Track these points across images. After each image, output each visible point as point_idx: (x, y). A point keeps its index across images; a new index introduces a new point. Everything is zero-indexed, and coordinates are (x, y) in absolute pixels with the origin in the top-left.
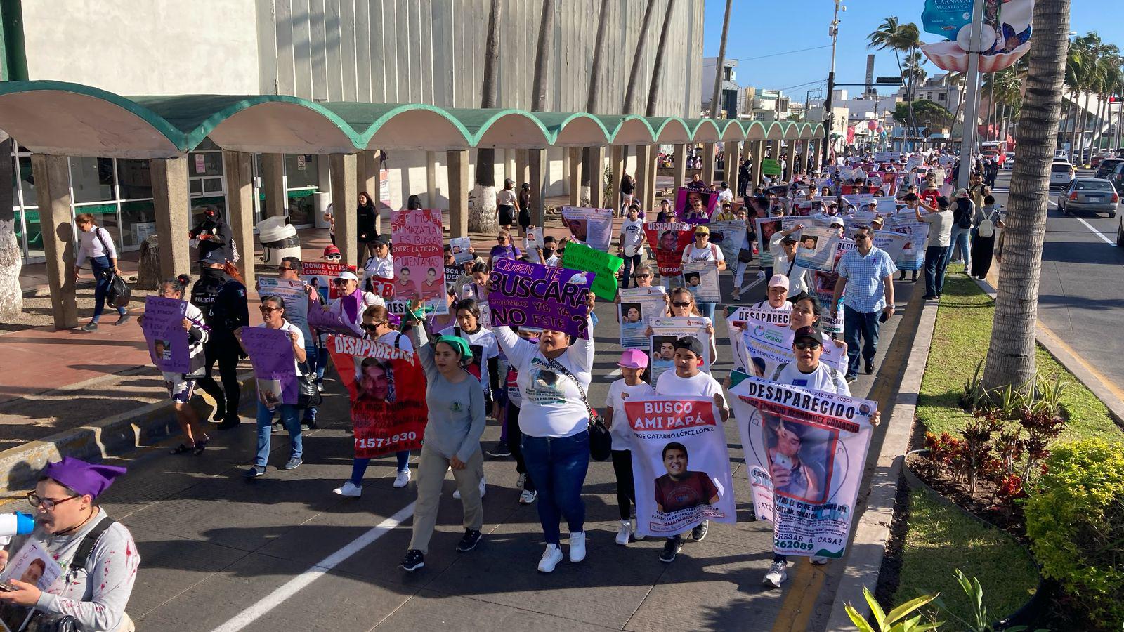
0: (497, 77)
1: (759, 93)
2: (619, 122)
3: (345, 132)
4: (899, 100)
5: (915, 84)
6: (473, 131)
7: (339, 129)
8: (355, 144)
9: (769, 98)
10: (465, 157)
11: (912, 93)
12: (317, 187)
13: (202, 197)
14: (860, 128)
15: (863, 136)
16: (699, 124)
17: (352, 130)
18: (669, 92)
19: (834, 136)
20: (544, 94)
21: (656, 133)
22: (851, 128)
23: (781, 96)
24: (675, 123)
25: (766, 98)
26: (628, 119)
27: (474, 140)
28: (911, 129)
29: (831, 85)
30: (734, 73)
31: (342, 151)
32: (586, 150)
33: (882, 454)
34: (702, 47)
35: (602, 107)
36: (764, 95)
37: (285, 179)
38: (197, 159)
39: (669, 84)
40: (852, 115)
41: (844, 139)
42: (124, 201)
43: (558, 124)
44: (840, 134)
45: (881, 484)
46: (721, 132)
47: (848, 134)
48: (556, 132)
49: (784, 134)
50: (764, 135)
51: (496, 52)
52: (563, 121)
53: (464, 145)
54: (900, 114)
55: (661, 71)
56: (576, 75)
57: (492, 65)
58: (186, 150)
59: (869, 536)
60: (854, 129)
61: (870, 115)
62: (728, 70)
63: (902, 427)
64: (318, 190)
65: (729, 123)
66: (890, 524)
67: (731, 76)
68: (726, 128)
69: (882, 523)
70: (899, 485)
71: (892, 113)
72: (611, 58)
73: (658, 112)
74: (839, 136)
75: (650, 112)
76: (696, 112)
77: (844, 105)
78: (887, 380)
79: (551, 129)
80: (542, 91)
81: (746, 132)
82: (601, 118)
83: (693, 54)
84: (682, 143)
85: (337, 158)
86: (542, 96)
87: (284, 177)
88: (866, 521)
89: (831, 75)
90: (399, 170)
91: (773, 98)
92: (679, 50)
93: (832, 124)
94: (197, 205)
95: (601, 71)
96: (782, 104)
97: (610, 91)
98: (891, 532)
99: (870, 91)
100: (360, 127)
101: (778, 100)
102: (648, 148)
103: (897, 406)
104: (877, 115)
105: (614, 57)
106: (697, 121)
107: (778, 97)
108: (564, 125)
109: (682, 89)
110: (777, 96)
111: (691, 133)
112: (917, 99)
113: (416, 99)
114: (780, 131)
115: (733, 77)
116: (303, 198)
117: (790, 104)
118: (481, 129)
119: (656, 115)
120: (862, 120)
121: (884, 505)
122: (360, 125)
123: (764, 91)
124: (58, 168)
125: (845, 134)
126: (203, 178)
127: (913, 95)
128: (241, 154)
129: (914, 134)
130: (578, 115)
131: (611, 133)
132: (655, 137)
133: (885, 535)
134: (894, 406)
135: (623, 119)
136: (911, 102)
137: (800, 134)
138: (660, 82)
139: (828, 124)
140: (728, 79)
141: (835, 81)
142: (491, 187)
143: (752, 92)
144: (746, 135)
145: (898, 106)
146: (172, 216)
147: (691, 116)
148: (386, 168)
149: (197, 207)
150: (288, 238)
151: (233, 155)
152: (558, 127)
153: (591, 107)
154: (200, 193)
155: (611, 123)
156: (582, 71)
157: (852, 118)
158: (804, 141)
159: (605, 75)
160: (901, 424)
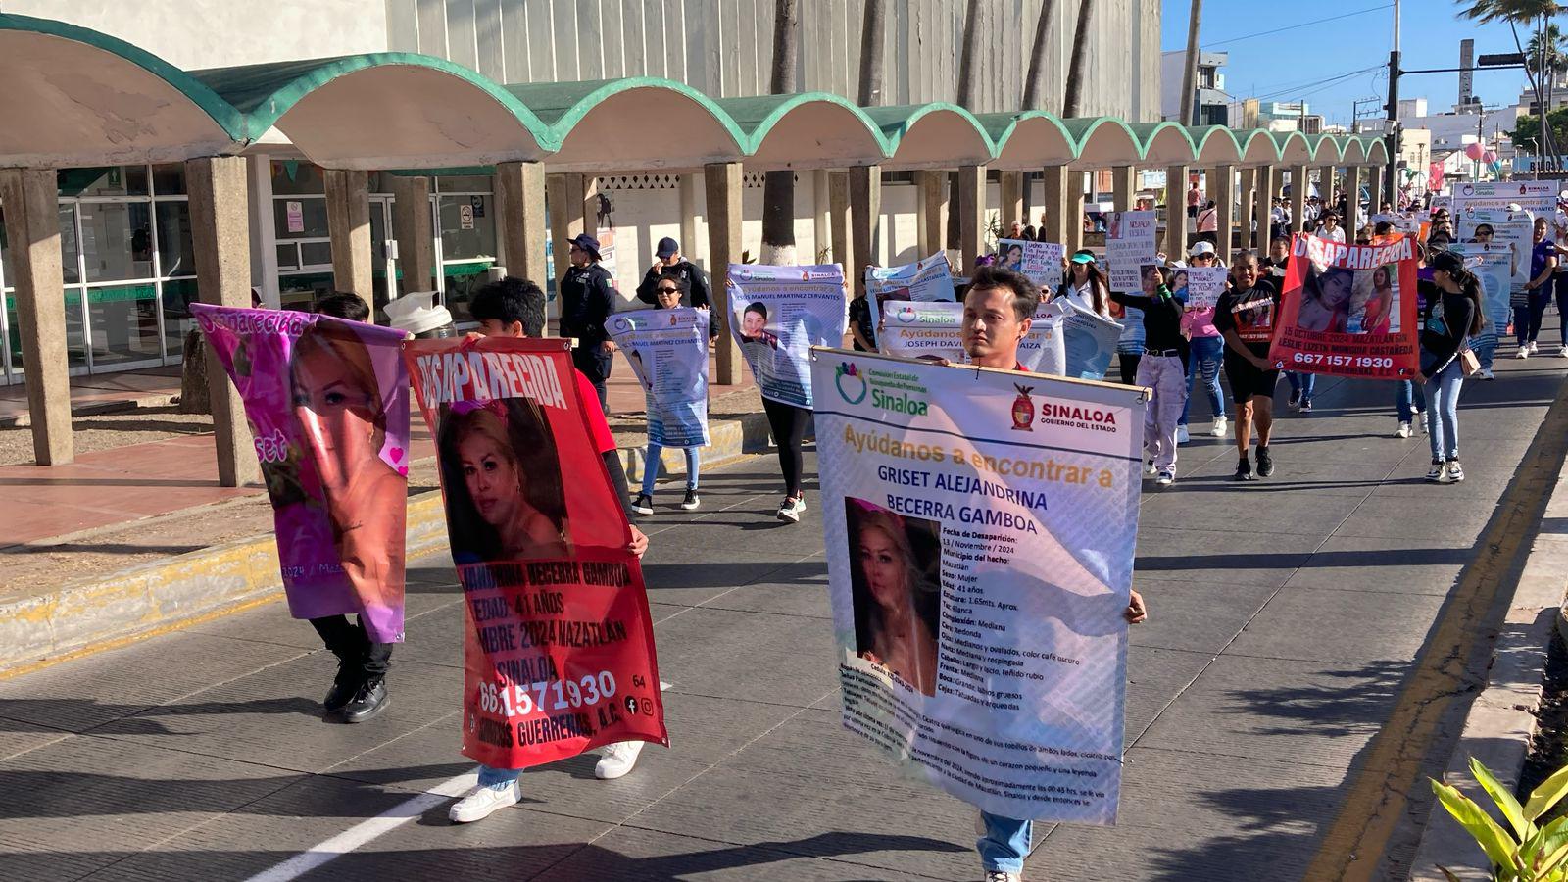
0: (795, 58)
1: (1266, 109)
2: (1011, 121)
3: (523, 121)
4: (1523, 111)
5: (1551, 82)
6: (749, 129)
7: (513, 114)
8: (539, 141)
9: (1286, 117)
10: (735, 174)
11: (1546, 99)
12: (493, 259)
13: (299, 273)
14: (1451, 164)
15: (1459, 177)
16: (1157, 131)
17: (534, 118)
18: (1102, 92)
19: (1402, 164)
20: (879, 88)
21: (1077, 143)
22: (1436, 165)
23: (1306, 113)
24: (1111, 128)
25: (1280, 117)
26: (1027, 116)
27: (749, 144)
28: (1548, 159)
29: (1395, 73)
30: (1222, 77)
31: (519, 155)
32: (953, 177)
33: (1515, 605)
34: (1158, 14)
35: (984, 100)
36: (1276, 111)
37: (438, 243)
38: (289, 210)
39: (1102, 77)
40: (1437, 142)
41: (1422, 182)
42: (167, 279)
43: (901, 120)
44: (1417, 170)
45: (1514, 649)
46: (1197, 146)
47: (1431, 175)
48: (898, 132)
49: (1313, 155)
50: (1276, 155)
51: (793, 15)
52: (909, 114)
53: (732, 154)
54: (1524, 136)
55: (1087, 50)
56: (935, 60)
57: (787, 37)
58: (245, 140)
59: (1493, 727)
60: (1442, 165)
61: (1469, 139)
62: (1209, 71)
63: (1553, 566)
64: (495, 264)
65: (1211, 132)
66: (1537, 709)
67: (1216, 83)
68: (1205, 139)
69: (1519, 708)
70: (1551, 649)
71: (1510, 135)
72: (997, 32)
73: (1082, 112)
74: (1415, 173)
75: (1069, 110)
76: (1149, 113)
77: (1421, 124)
78: (1521, 508)
79: (887, 130)
80: (874, 84)
81: (1242, 147)
82: (980, 118)
83: (1144, 25)
84: (1125, 164)
85: (511, 168)
86: (875, 92)
87: (436, 239)
88: (1487, 704)
89: (1395, 56)
90: (633, 230)
91: (1293, 117)
92: (1118, 18)
93: (1399, 142)
94: (290, 287)
95: (980, 49)
96: (1310, 125)
97: (997, 88)
98: (1538, 722)
99: (1469, 101)
100: (550, 114)
101: (1301, 120)
102: (1064, 171)
103: (1541, 536)
104: (1483, 140)
105: (1003, 30)
106: (1151, 127)
107: (1302, 115)
108: (911, 122)
109: (1126, 85)
110: (1300, 112)
111: (1143, 145)
112: (1556, 107)
113: (655, 69)
114: (1305, 149)
115: (1220, 84)
116: (471, 278)
117: (1324, 128)
118: (762, 126)
119: (1081, 115)
120: (1457, 150)
121: (1522, 679)
122: (550, 112)
123: (1276, 105)
124: (41, 190)
125: (1426, 173)
126: (300, 241)
127: (1548, 103)
128: (352, 175)
129: (1554, 168)
130: (937, 106)
131: (995, 141)
132: (1077, 150)
133: (1530, 725)
134: (1536, 536)
135: (1018, 117)
136: (1545, 116)
137: (1342, 156)
138: (1085, 70)
139: (1393, 143)
140: (1211, 84)
141: (1401, 67)
142: (789, 247)
143: (1254, 107)
144: (1242, 154)
145: (1521, 121)
146: (222, 256)
147: (1143, 120)
148: (610, 226)
149: (291, 291)
150: (438, 329)
151: (338, 176)
152: (901, 125)
153: (963, 100)
154: (295, 267)
155: (996, 125)
156: (946, 55)
157: (1437, 147)
158: (1351, 171)
159: (987, 61)
160: (1550, 562)
